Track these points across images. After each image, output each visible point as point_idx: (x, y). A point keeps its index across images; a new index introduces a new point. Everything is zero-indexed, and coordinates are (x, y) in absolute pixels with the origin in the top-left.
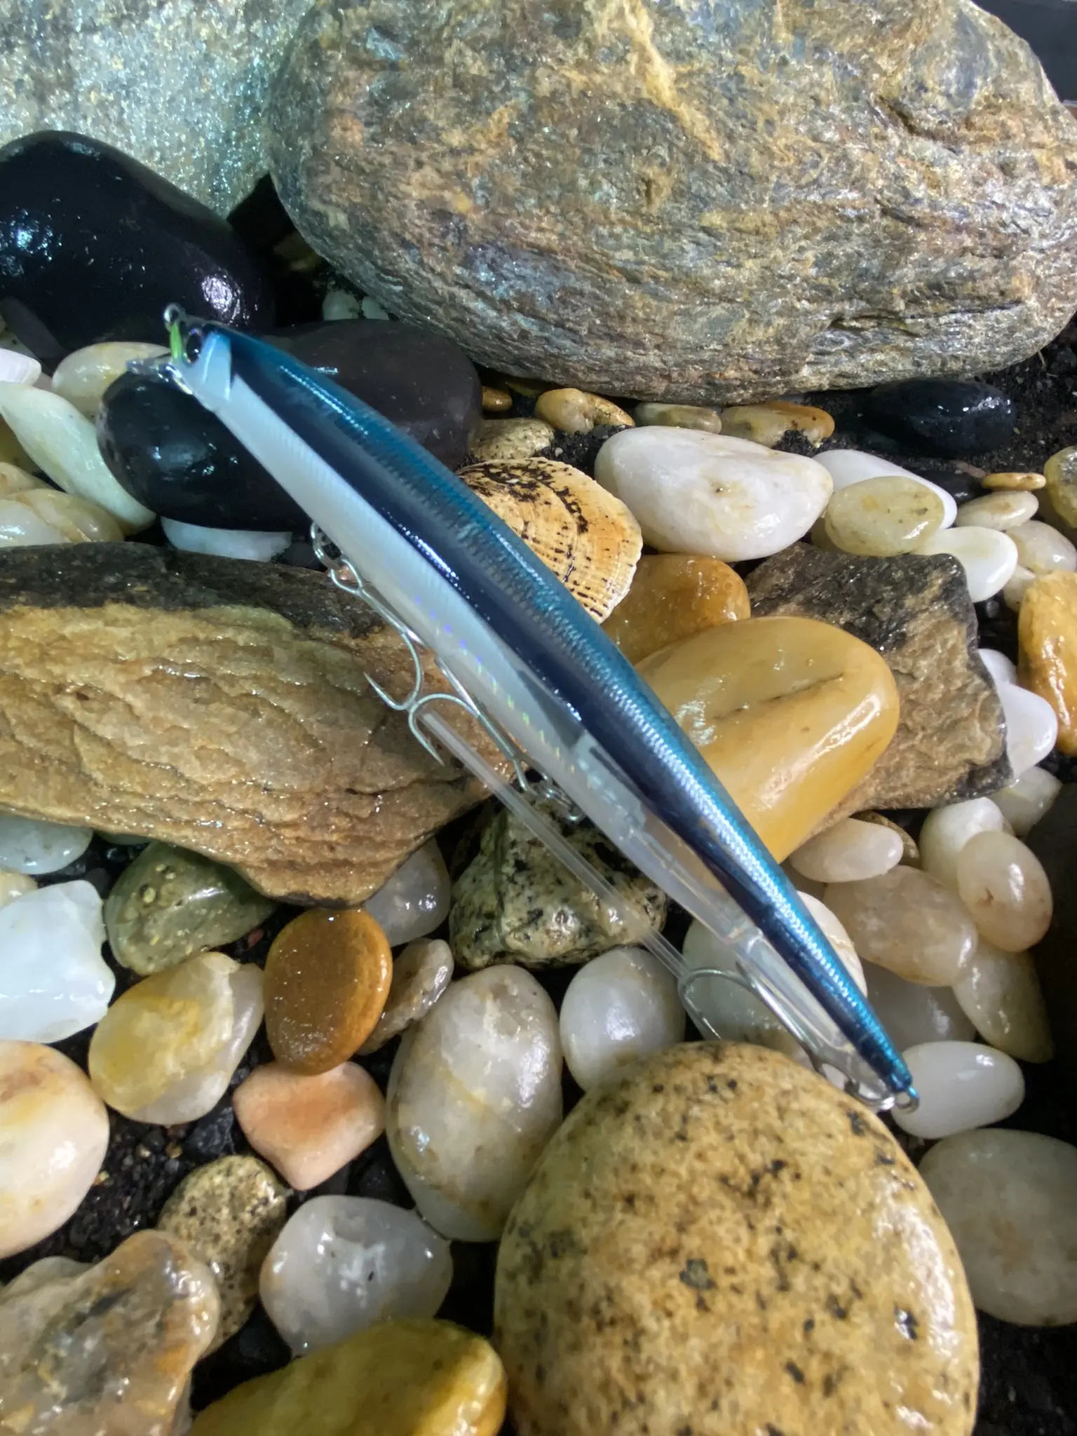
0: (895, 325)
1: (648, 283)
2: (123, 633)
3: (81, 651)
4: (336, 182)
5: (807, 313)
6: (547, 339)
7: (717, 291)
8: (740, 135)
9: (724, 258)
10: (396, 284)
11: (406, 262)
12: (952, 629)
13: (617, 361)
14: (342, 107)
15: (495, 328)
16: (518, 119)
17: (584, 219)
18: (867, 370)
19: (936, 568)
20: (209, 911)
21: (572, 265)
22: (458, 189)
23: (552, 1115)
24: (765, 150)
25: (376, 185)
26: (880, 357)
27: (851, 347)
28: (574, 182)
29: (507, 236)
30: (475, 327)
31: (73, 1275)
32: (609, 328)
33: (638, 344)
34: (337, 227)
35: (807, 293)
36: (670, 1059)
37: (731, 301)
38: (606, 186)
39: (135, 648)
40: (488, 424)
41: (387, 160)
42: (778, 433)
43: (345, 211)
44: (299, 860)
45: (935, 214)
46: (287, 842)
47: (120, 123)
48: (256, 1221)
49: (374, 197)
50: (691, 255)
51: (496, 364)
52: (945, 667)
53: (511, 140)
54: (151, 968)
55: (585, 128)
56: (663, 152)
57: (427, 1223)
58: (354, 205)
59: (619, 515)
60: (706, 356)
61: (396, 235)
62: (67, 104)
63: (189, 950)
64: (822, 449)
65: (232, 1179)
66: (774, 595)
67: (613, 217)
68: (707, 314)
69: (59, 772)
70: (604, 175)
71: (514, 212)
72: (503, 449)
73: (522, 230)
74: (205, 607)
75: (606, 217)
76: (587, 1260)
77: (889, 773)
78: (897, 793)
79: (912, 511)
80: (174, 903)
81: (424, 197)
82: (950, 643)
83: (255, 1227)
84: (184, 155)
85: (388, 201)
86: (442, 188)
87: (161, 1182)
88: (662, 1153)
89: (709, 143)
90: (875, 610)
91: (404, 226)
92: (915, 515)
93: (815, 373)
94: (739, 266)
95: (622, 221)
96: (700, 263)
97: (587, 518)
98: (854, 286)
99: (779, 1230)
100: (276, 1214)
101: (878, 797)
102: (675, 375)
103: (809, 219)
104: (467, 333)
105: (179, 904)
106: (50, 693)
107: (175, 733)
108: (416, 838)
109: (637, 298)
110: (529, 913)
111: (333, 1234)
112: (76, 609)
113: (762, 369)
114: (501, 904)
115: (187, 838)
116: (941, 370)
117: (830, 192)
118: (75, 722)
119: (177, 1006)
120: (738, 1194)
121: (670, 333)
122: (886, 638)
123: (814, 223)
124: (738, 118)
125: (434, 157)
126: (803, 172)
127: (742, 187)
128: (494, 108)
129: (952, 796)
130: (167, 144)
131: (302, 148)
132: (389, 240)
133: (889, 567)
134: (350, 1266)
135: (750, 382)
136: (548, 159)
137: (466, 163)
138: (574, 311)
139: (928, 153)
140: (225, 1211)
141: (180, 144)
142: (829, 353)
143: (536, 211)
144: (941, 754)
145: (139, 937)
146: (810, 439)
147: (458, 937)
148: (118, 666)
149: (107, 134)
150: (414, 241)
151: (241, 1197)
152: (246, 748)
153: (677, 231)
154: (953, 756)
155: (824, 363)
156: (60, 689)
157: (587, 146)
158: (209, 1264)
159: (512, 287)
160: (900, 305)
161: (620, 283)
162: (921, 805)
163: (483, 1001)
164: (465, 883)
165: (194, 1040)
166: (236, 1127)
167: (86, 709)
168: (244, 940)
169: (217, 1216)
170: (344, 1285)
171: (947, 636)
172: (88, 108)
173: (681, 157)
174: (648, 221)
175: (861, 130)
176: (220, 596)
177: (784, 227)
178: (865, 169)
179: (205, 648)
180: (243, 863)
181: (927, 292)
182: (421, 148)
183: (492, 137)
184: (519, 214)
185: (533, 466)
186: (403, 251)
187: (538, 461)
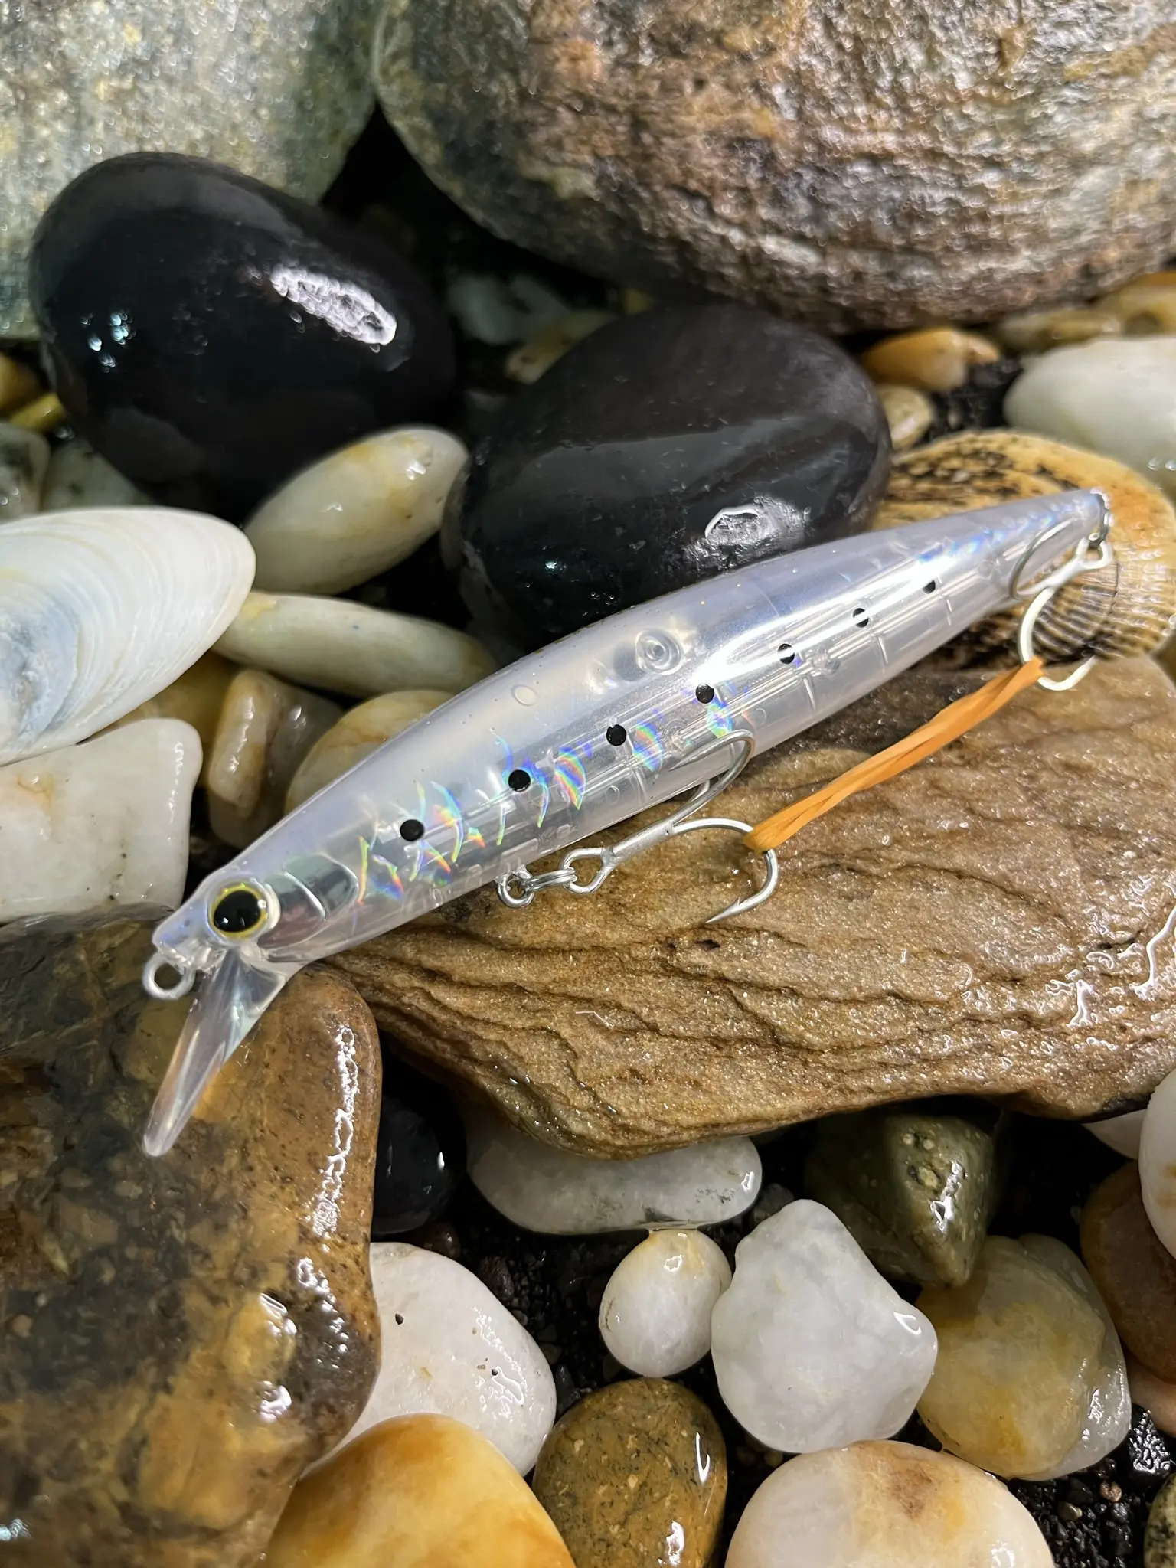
1: (1013, 167)
6: (890, 275)
7: (1089, 155)
9: (1092, 115)
11: (689, 220)
13: (981, 278)
14: (562, 29)
15: (819, 278)
17: (925, 105)
21: (916, 168)
22: (755, 102)
28: (906, 62)
29: (830, 152)
30: (789, 283)
34: (571, 197)
37: (1104, 165)
38: (947, 59)
41: (651, 88)
43: (588, 169)
46: (1070, 1040)
50: (1056, 119)
53: (816, 26)
56: (1008, 3)
58: (603, 160)
59: (1126, 477)
61: (674, 186)
67: (961, 94)
70: (943, 45)
71: (834, 117)
73: (846, 139)
75: (953, 96)
81: (713, 126)
85: (661, 144)
86: (738, 107)
91: (687, 173)
95: (975, 97)
96: (1067, 127)
102: (1048, 276)
103: (1174, 44)
109: (1000, 190)
113: (1143, 240)
132: (666, 194)
135: (1129, 260)
137: (763, 68)
138: (923, 229)
150: (703, 188)
153: (1039, 93)
156: (672, 944)
157: (915, 13)
159: (842, 217)
161: (977, 174)
167: (727, 958)
172: (97, 107)
180: (1035, 1084)
182: (697, 62)
183: (792, 27)
184: (841, 119)
185: (967, 448)
186: (684, 206)
187: (968, 440)
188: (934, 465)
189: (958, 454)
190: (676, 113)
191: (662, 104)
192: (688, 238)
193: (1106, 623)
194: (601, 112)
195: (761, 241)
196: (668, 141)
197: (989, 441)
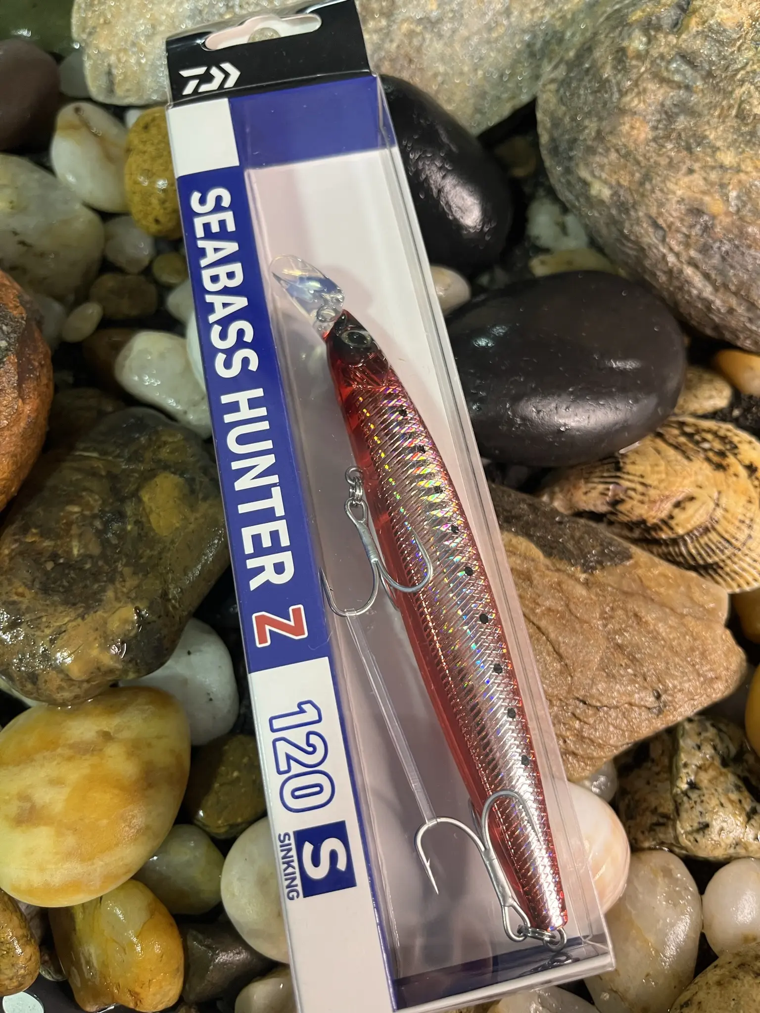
4: (610, 164)
11: (650, 238)
14: (635, 109)
15: (707, 300)
22: (717, 196)
25: (647, 177)
29: (746, 238)
30: (690, 295)
34: (597, 196)
41: (663, 161)
43: (611, 187)
49: (642, 184)
61: (649, 217)
81: (685, 197)
85: (653, 191)
86: (704, 193)
110: (699, 823)
125: (703, 168)
137: (731, 179)
163: (656, 876)
172: (398, 35)
185: (722, 433)
186: (651, 230)
187: (726, 428)
188: (698, 431)
189: (715, 434)
190: (669, 180)
191: (665, 172)
192: (646, 247)
193: (723, 561)
194: (632, 160)
195: (685, 267)
196: (658, 194)
197: (737, 435)
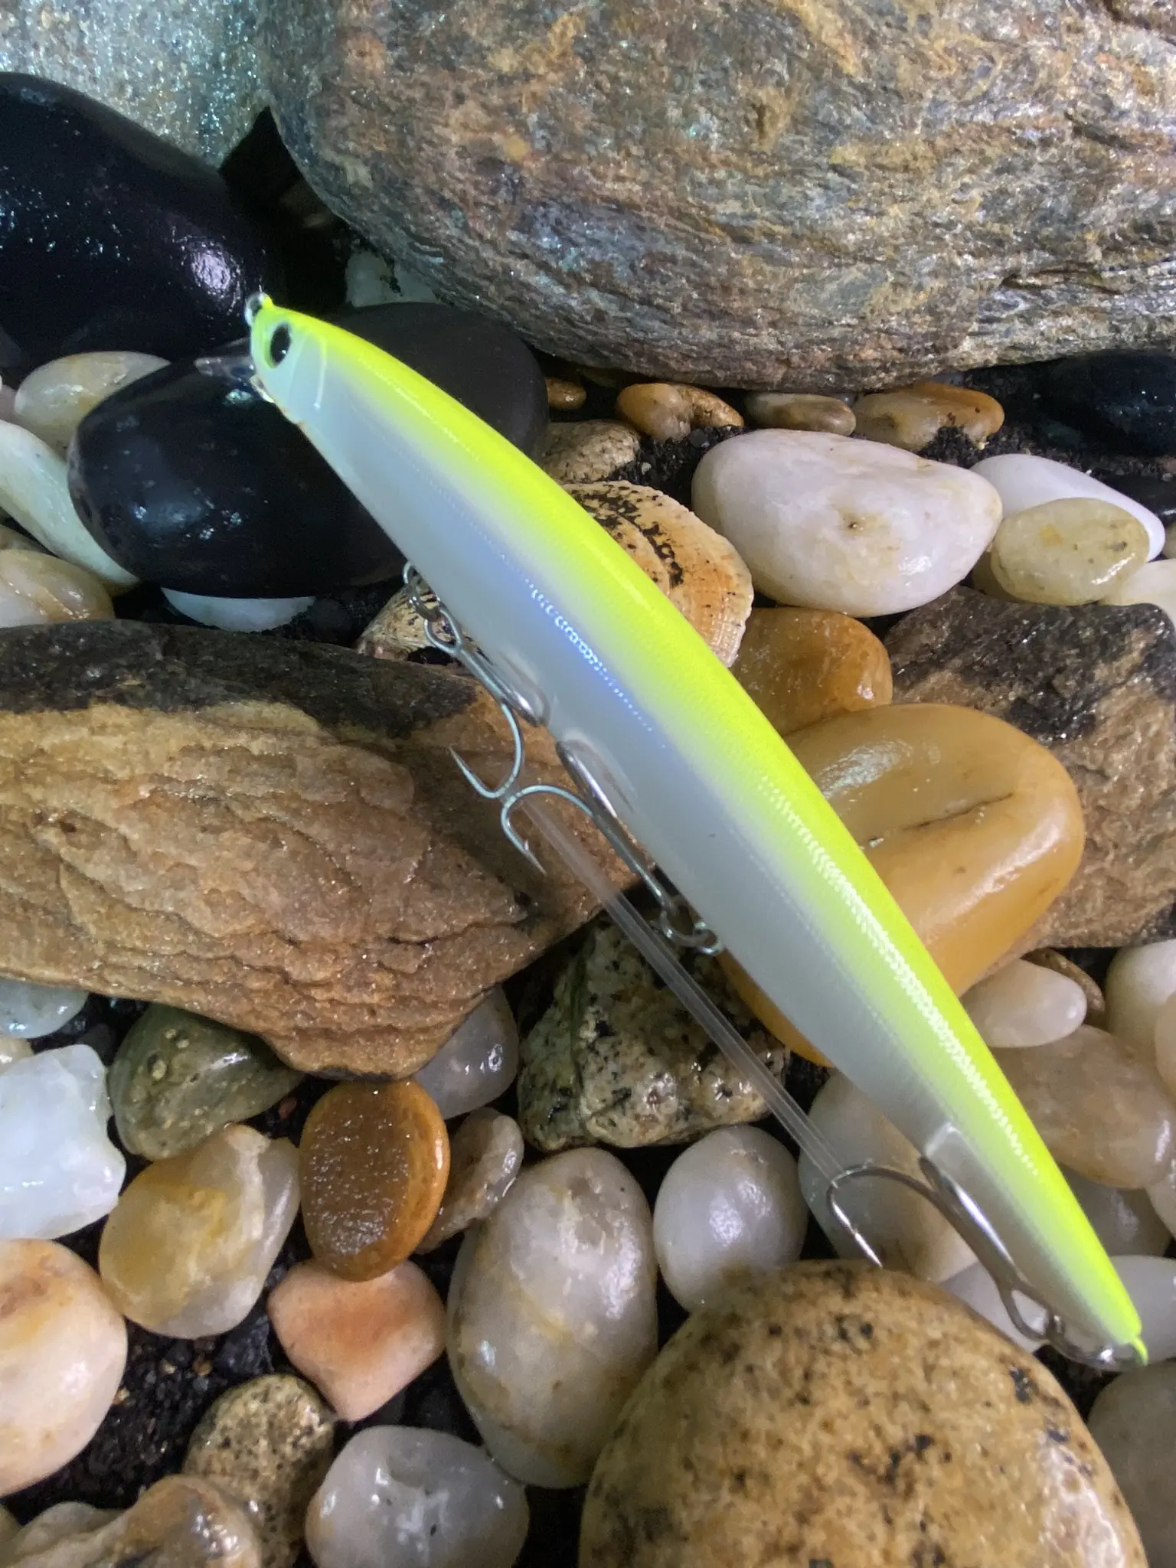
0: (1087, 280)
1: (760, 243)
2: (114, 742)
3: (65, 769)
4: (352, 125)
5: (970, 271)
6: (629, 320)
7: (852, 249)
8: (885, 38)
9: (861, 205)
10: (435, 255)
11: (447, 228)
12: (1156, 711)
13: (720, 345)
14: (357, 24)
15: (562, 308)
16: (587, 31)
17: (675, 162)
18: (1048, 339)
19: (1137, 626)
20: (229, 1085)
21: (661, 223)
22: (512, 130)
23: (645, 1339)
24: (918, 57)
25: (405, 128)
26: (1065, 321)
27: (1028, 311)
28: (662, 113)
29: (576, 189)
30: (537, 308)
31: (93, 1527)
32: (706, 301)
33: (748, 322)
34: (356, 184)
35: (971, 245)
36: (789, 1289)
37: (870, 260)
38: (704, 116)
39: (129, 763)
40: (556, 429)
41: (418, 94)
42: (928, 430)
43: (366, 163)
44: (334, 1028)
45: (1147, 130)
46: (318, 1005)
47: (80, 51)
48: (300, 1454)
49: (402, 143)
50: (818, 202)
51: (564, 353)
52: (1145, 762)
53: (579, 60)
54: (166, 1154)
55: (675, 39)
56: (780, 67)
57: (498, 1465)
58: (378, 154)
59: (723, 558)
60: (836, 333)
61: (430, 192)
62: (12, 29)
63: (209, 1129)
64: (989, 452)
65: (270, 1406)
66: (922, 659)
67: (714, 158)
68: (837, 278)
69: (43, 924)
70: (705, 102)
71: (584, 157)
72: (575, 467)
73: (594, 180)
74: (211, 705)
75: (705, 159)
76: (688, 1550)
77: (1070, 904)
78: (1079, 931)
79: (1107, 547)
80: (188, 1079)
81: (466, 142)
82: (1154, 728)
83: (299, 1461)
84: (164, 88)
85: (420, 149)
86: (491, 128)
87: (190, 1403)
88: (782, 1419)
89: (842, 52)
90: (1056, 682)
91: (442, 183)
92: (1110, 552)
93: (978, 347)
94: (881, 214)
95: (726, 163)
96: (829, 213)
97: (682, 565)
98: (1034, 233)
99: (923, 1527)
100: (320, 1446)
101: (1056, 935)
102: (795, 360)
103: (974, 146)
104: (525, 316)
105: (194, 1079)
106: (29, 823)
107: (180, 871)
108: (474, 996)
109: (745, 263)
110: (614, 1092)
111: (388, 1477)
112: (56, 713)
113: (909, 348)
114: (580, 1080)
115: (198, 1001)
116: (1148, 336)
117: (1005, 109)
118: (61, 860)
119: (198, 1197)
120: (872, 1478)
121: (791, 306)
122: (1069, 721)
123: (982, 152)
124: (881, 13)
125: (478, 88)
126: (969, 82)
127: (886, 110)
128: (556, 18)
129: (1150, 934)
130: (140, 75)
131: (308, 79)
132: (424, 199)
133: (1074, 623)
134: (409, 1518)
135: (893, 364)
136: (628, 84)
137: (520, 95)
138: (663, 283)
139: (1138, 48)
140: (264, 1443)
141: (156, 74)
142: (998, 320)
143: (611, 154)
144: (1139, 880)
145: (150, 1121)
146: (972, 438)
147: (529, 1113)
148: (109, 787)
149: (65, 66)
150: (456, 200)
151: (281, 1427)
152: (265, 888)
153: (799, 171)
154: (1154, 884)
155: (992, 333)
156: (40, 819)
157: (679, 63)
158: (245, 1505)
159: (582, 255)
160: (1096, 255)
161: (724, 244)
162: (1109, 944)
163: (560, 1199)
164: (536, 1044)
165: (220, 1241)
166: (273, 1338)
167: (72, 844)
168: (274, 1110)
169: (254, 1449)
170: (402, 1538)
171: (1149, 719)
172: (40, 33)
173: (807, 75)
174: (759, 159)
175: (1048, 21)
176: (228, 688)
177: (941, 159)
178: (1054, 74)
179: (211, 759)
180: (269, 1032)
181: (1132, 235)
182: (461, 77)
183: (553, 56)
184: (590, 159)
186: (441, 213)
187: (620, 486)
191: (426, 111)
192: (449, 245)
194: (377, 108)
195: (510, 261)
196: (428, 150)
